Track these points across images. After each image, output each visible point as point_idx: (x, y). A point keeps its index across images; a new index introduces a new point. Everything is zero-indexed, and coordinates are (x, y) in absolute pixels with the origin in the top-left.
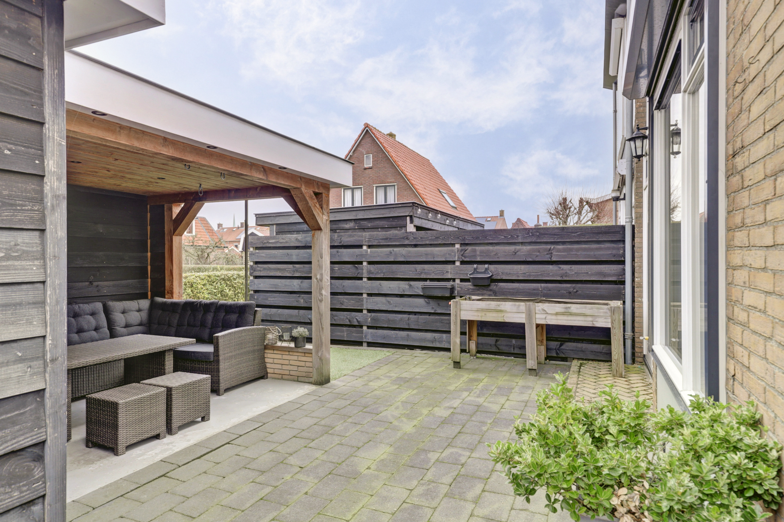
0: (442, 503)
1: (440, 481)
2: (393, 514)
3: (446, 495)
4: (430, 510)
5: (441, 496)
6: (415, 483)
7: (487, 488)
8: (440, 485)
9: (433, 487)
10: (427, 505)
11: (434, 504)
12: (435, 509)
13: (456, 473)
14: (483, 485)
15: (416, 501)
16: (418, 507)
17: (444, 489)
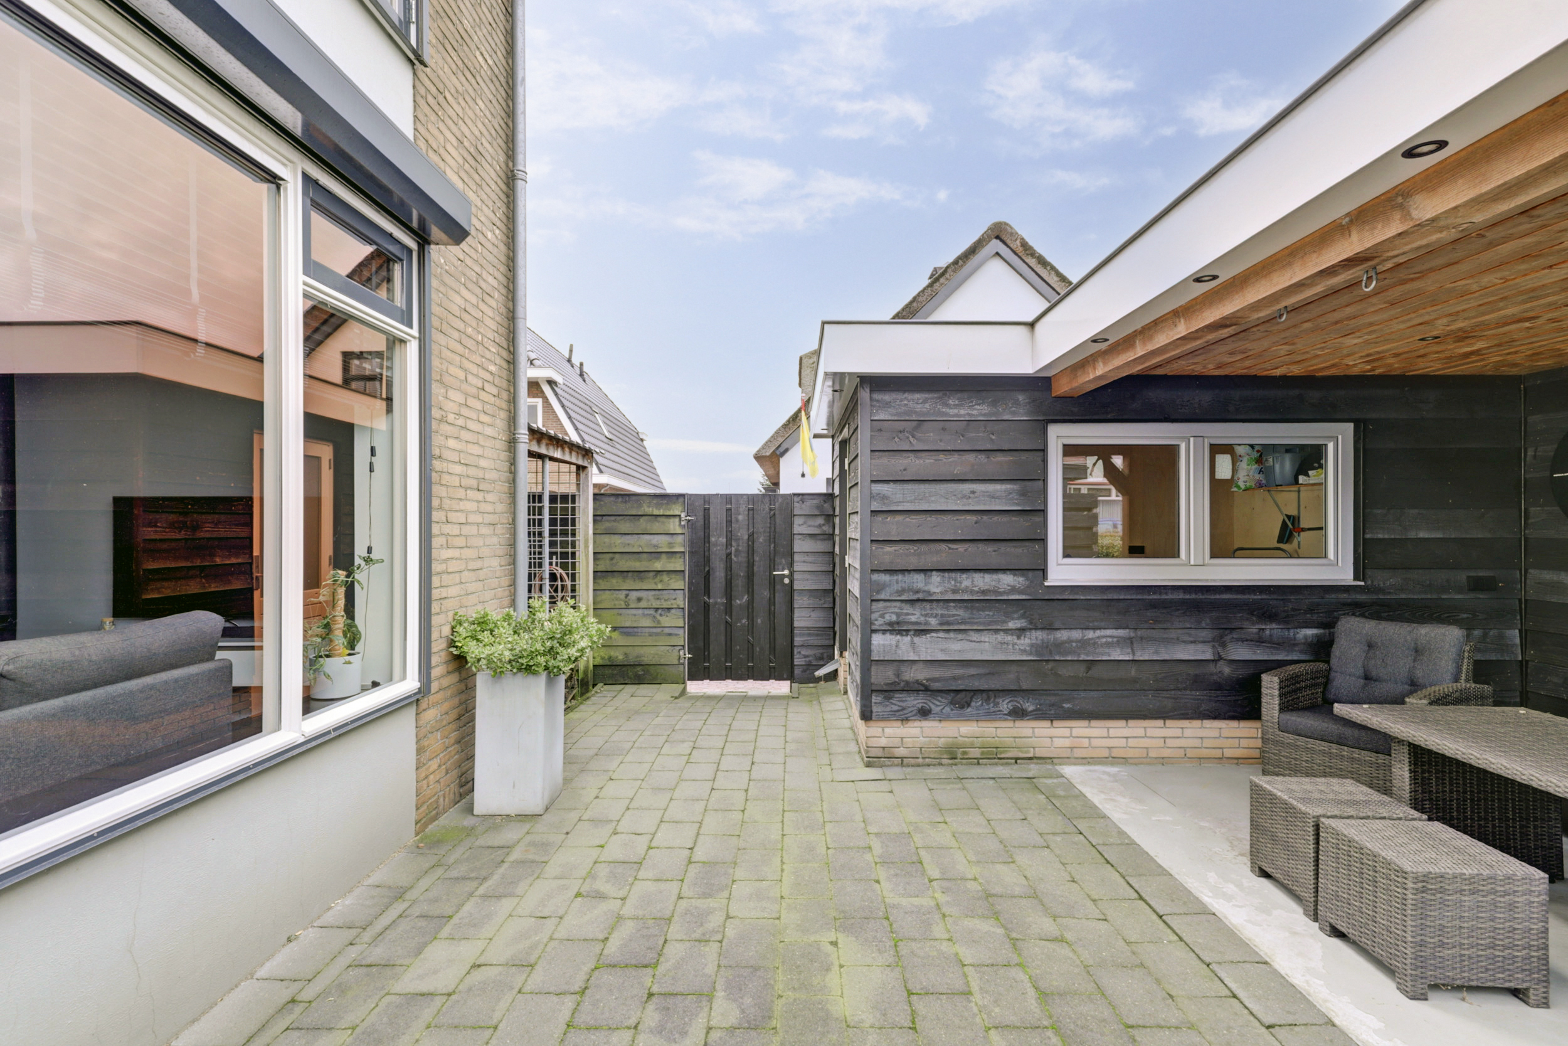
0: (671, 908)
1: (688, 944)
2: (734, 881)
3: (669, 920)
4: (686, 895)
5: (676, 918)
6: (730, 932)
7: (598, 948)
8: (684, 937)
9: (695, 932)
10: (693, 900)
11: (683, 904)
12: (680, 898)
13: (661, 969)
14: (606, 952)
15: (711, 903)
16: (705, 895)
17: (675, 931)
